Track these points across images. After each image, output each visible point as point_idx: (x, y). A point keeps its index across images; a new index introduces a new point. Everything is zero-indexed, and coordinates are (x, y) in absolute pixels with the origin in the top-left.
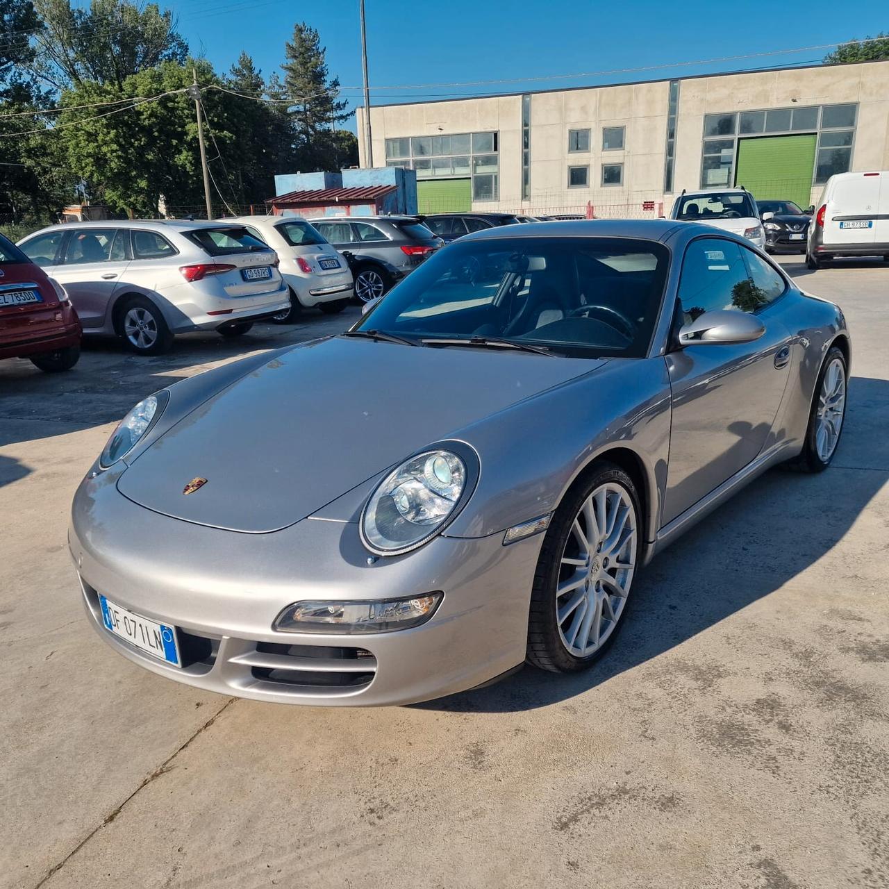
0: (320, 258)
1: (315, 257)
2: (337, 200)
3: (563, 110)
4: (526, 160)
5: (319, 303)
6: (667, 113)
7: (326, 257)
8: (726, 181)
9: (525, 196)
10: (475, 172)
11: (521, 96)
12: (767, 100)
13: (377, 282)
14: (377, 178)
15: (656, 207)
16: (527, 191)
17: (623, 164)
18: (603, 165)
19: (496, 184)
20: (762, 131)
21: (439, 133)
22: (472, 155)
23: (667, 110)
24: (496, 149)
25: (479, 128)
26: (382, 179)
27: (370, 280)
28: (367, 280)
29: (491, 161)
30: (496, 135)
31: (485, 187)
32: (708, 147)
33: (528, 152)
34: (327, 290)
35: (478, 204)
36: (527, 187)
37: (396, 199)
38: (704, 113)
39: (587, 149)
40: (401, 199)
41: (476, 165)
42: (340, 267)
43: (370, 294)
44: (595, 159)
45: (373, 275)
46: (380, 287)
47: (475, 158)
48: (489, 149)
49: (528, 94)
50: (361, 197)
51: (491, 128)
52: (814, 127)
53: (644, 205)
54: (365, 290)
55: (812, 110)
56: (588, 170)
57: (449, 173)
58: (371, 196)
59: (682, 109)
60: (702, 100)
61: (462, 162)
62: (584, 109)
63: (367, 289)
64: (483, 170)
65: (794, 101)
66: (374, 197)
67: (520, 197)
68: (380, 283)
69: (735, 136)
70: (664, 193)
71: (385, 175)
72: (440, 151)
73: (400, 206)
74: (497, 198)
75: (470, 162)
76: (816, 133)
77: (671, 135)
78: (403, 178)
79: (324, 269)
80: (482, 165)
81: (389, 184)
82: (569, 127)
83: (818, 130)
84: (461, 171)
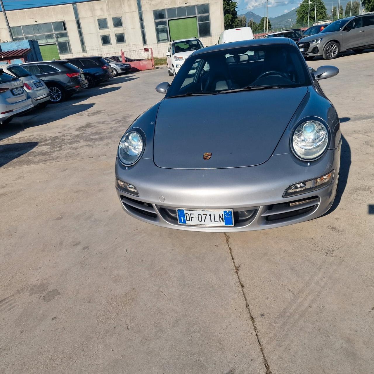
0: (34, 82)
1: (32, 82)
2: (3, 58)
3: (93, 10)
4: (81, 34)
5: (38, 104)
6: (137, 10)
7: (37, 81)
8: (166, 38)
9: (84, 50)
10: (57, 41)
11: (71, 4)
12: (176, 4)
13: (57, 91)
14: (19, 45)
15: (150, 50)
16: (84, 48)
17: (124, 33)
18: (115, 34)
19: (69, 46)
20: (176, 17)
21: (35, 23)
22: (54, 33)
23: (137, 9)
24: (65, 29)
25: (55, 20)
26: (22, 46)
27: (54, 91)
28: (53, 91)
29: (65, 35)
30: (64, 23)
31: (64, 47)
32: (157, 24)
33: (81, 30)
34: (39, 98)
35: (62, 55)
36: (84, 46)
37: (32, 55)
38: (152, 10)
39: (107, 27)
40: (34, 55)
41: (57, 38)
42: (43, 86)
43: (55, 97)
44: (112, 32)
45: (55, 88)
46: (60, 94)
47: (57, 34)
48: (62, 30)
49: (75, 3)
50: (15, 55)
51: (61, 19)
52: (195, 14)
53: (144, 50)
54: (52, 96)
55: (193, 7)
56: (109, 37)
57: (45, 42)
58: (21, 54)
59: (143, 8)
60: (151, 4)
61: (50, 36)
62: (102, 9)
63: (53, 95)
64: (61, 40)
65: (186, 4)
66: (22, 54)
67: (82, 51)
68: (59, 92)
69: (167, 19)
70: (143, 45)
71: (24, 44)
72: (37, 32)
73: (35, 58)
74: (71, 52)
75: (54, 36)
76: (196, 17)
77: (141, 19)
78: (33, 45)
79: (37, 87)
80: (60, 37)
81: (27, 48)
82: (97, 18)
83: (197, 15)
84: (51, 41)
